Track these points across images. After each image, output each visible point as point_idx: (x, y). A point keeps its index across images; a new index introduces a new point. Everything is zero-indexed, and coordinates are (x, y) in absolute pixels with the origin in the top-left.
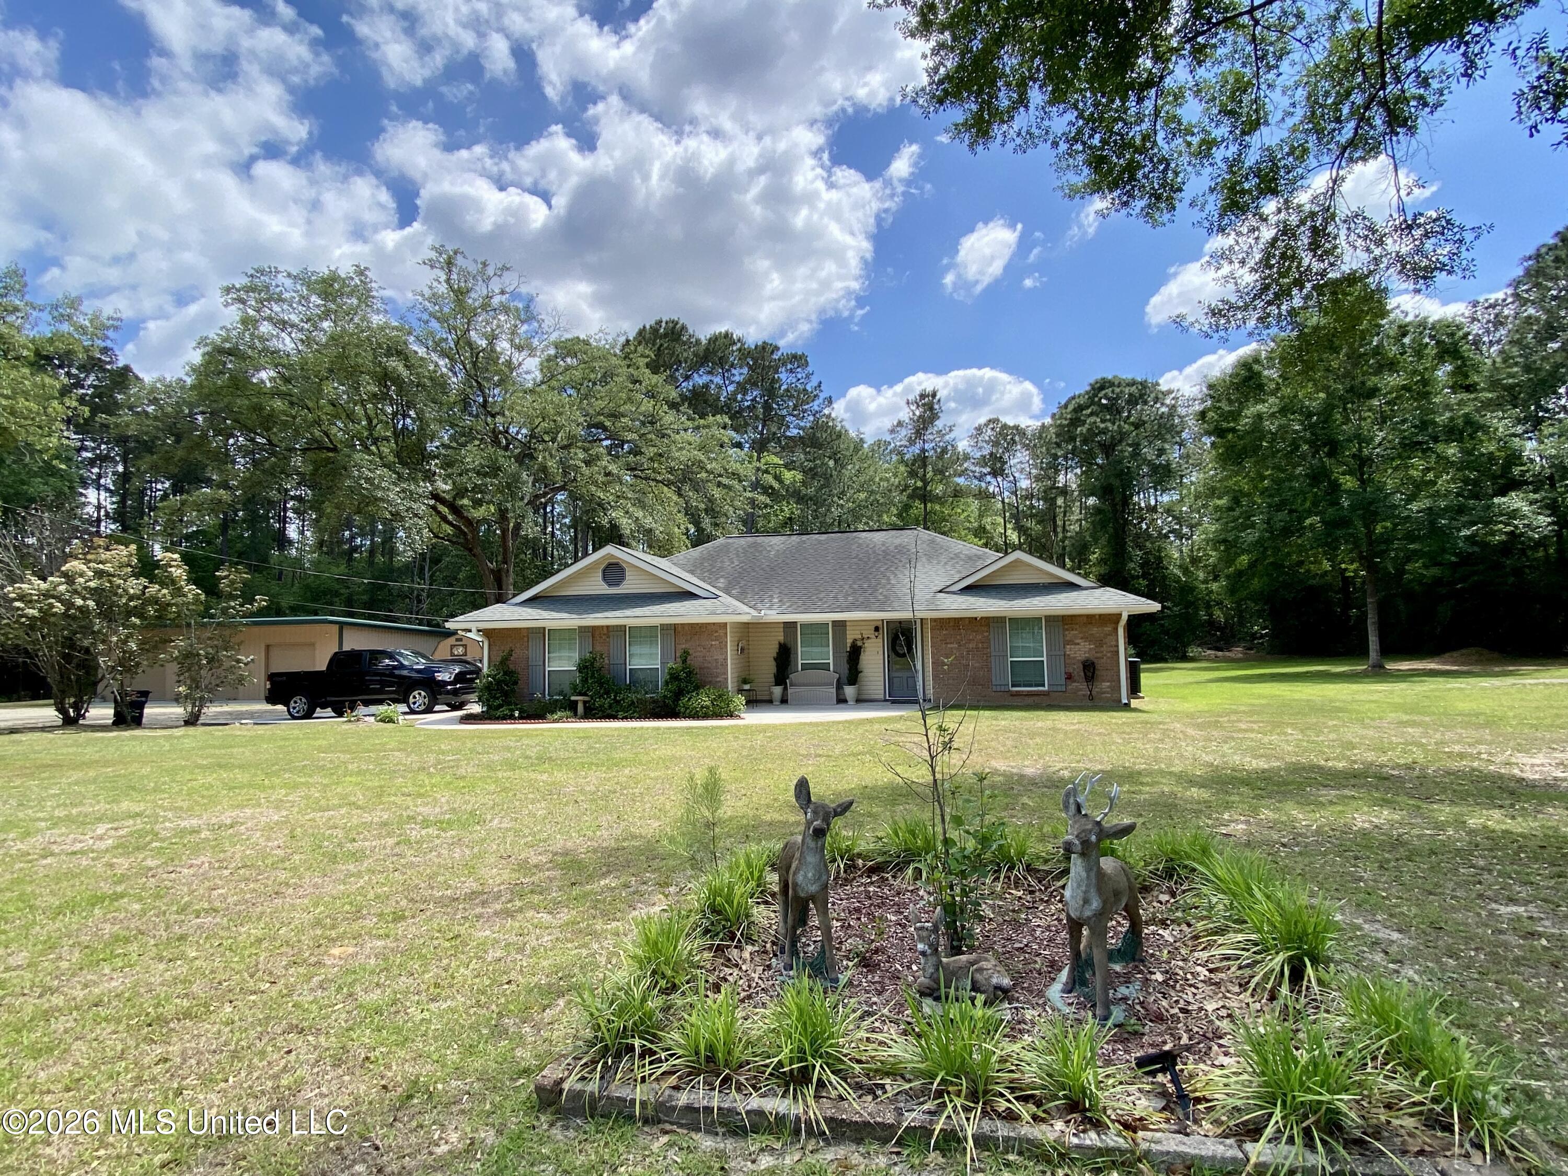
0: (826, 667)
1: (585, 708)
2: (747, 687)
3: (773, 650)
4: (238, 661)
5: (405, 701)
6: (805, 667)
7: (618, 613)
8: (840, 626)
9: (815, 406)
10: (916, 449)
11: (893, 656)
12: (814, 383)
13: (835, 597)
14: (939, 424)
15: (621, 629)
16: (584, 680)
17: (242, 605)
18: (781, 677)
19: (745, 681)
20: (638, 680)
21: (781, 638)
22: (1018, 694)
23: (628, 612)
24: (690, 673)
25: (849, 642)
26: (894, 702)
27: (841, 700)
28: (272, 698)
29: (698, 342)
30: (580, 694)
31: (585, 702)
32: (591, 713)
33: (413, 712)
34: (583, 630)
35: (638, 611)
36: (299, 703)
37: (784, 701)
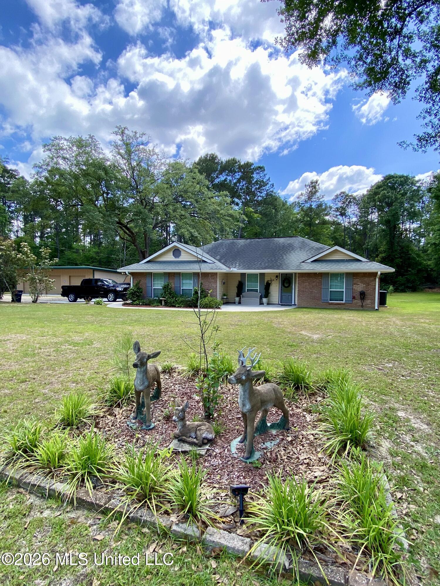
0: (256, 291)
1: (165, 303)
2: (225, 297)
3: (236, 283)
4: (49, 281)
5: (107, 297)
6: (248, 290)
8: (262, 275)
9: (267, 187)
10: (307, 205)
11: (283, 288)
12: (267, 178)
13: (260, 264)
14: (318, 194)
15: (179, 274)
16: (165, 292)
17: (49, 261)
18: (239, 295)
19: (224, 295)
20: (185, 293)
21: (240, 279)
22: (332, 304)
23: (181, 268)
25: (266, 281)
26: (282, 305)
27: (261, 304)
28: (63, 295)
29: (222, 162)
30: (163, 297)
31: (165, 301)
32: (168, 305)
33: (109, 301)
34: (165, 274)
35: (184, 267)
36: (72, 297)
37: (240, 303)
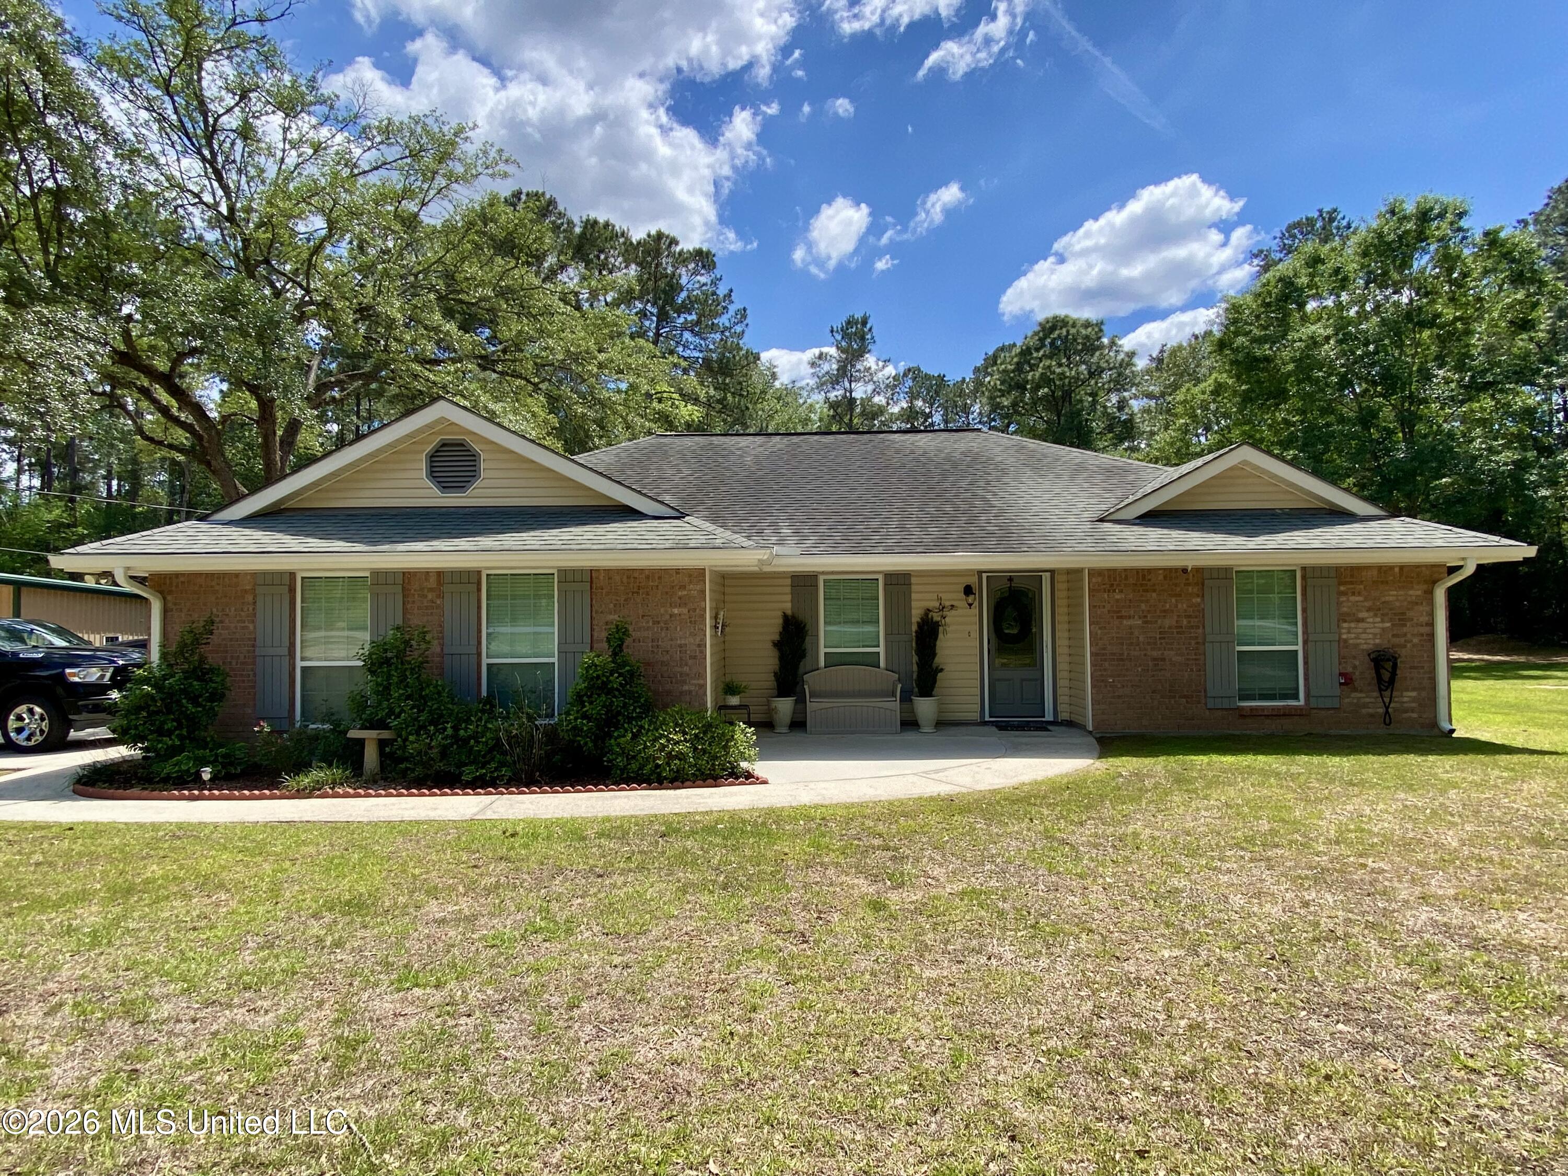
0: (871, 661)
1: (382, 758)
2: (734, 701)
3: (772, 628)
6: (834, 661)
7: (463, 543)
8: (899, 582)
11: (995, 640)
15: (471, 578)
16: (384, 691)
18: (789, 680)
19: (730, 690)
21: (788, 607)
22: (1254, 714)
23: (486, 541)
24: (632, 676)
25: (916, 615)
26: (1002, 727)
27: (908, 724)
30: (371, 724)
31: (382, 743)
34: (380, 578)
35: (510, 540)
37: (798, 724)
